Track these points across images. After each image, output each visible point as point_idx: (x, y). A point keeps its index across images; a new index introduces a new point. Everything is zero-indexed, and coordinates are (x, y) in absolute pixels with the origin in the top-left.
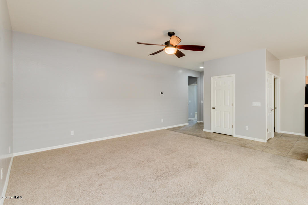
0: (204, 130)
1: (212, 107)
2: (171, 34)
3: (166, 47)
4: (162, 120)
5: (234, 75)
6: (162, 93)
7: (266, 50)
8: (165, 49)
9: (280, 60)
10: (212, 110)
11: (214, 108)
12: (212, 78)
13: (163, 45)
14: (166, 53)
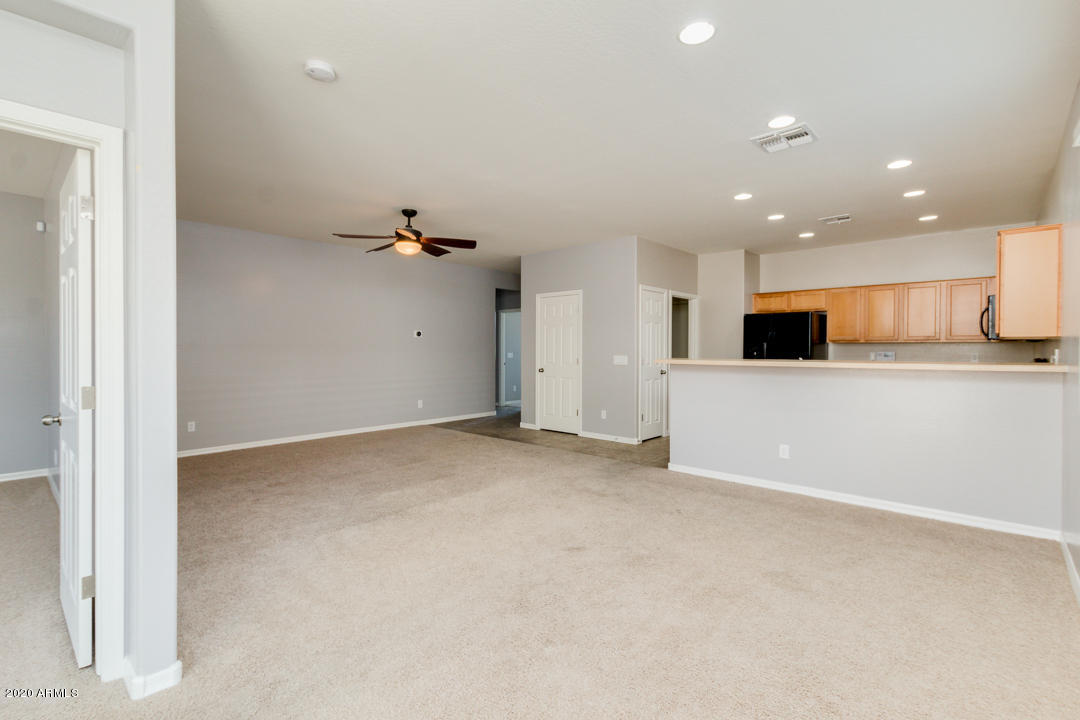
0: (522, 425)
1: (538, 367)
2: (410, 214)
3: (398, 240)
4: (420, 404)
5: (580, 292)
6: (419, 334)
7: (638, 238)
8: (396, 244)
9: (699, 256)
10: (538, 374)
11: (541, 371)
12: (539, 298)
13: (392, 237)
14: (398, 253)
